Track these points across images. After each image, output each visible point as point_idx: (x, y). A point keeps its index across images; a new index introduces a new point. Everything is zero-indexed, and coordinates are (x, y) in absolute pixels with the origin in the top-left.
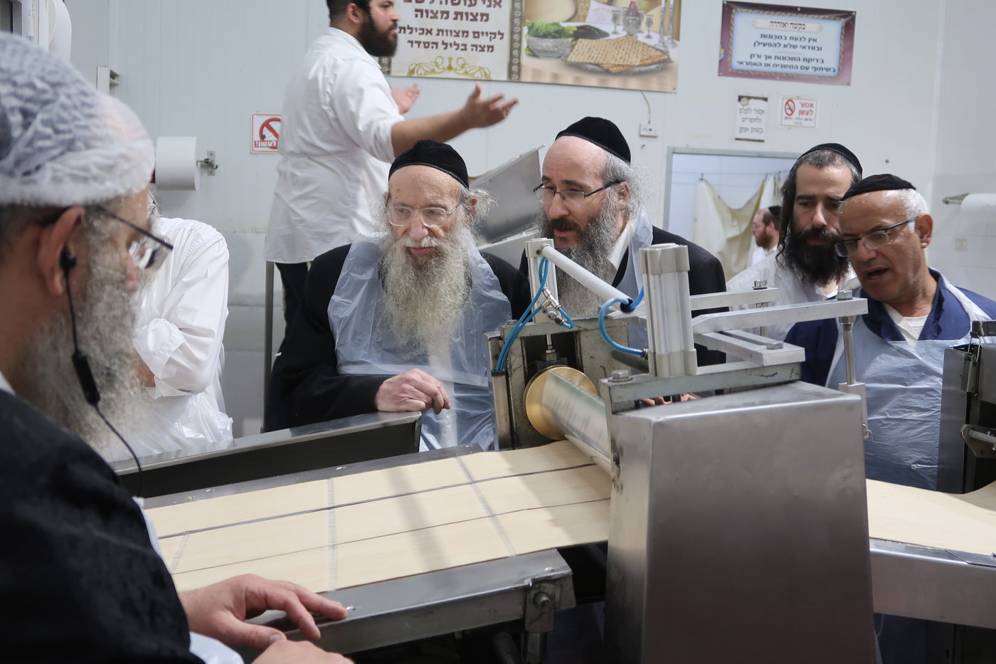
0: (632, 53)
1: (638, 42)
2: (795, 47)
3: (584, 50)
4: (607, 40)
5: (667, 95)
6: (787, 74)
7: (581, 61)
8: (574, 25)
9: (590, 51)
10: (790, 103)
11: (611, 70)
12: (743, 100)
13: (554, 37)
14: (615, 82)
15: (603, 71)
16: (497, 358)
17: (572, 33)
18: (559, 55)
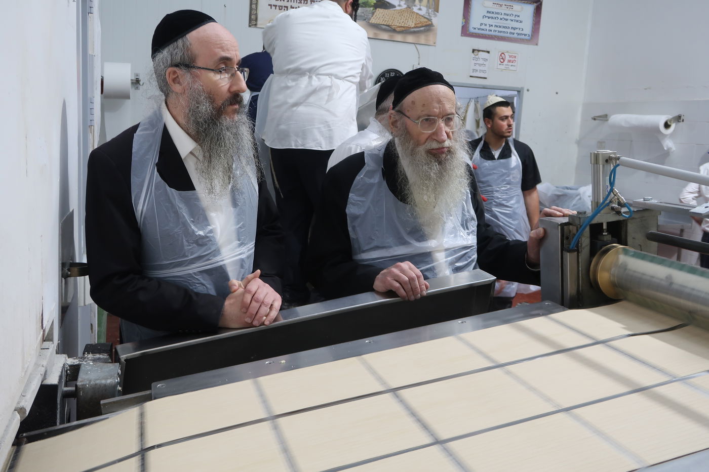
0: (409, 19)
1: (413, 12)
2: (507, 20)
3: (380, 16)
4: (394, 10)
5: (430, 47)
6: (501, 37)
7: (378, 23)
9: (384, 17)
10: (503, 55)
11: (396, 29)
12: (475, 52)
14: (399, 37)
15: (391, 30)
16: (567, 238)
17: (372, 4)
18: (364, 18)
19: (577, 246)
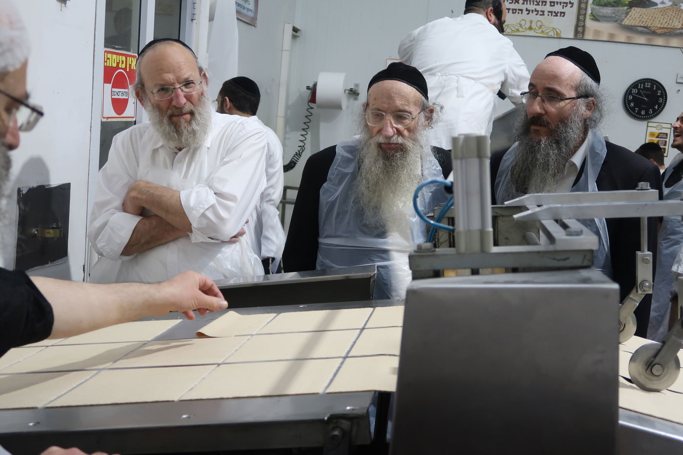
0: (675, 19)
3: (636, 16)
4: (655, 9)
7: (633, 25)
9: (641, 17)
11: (657, 31)
13: (613, 6)
14: (660, 41)
15: (650, 32)
17: (627, 2)
18: (616, 20)
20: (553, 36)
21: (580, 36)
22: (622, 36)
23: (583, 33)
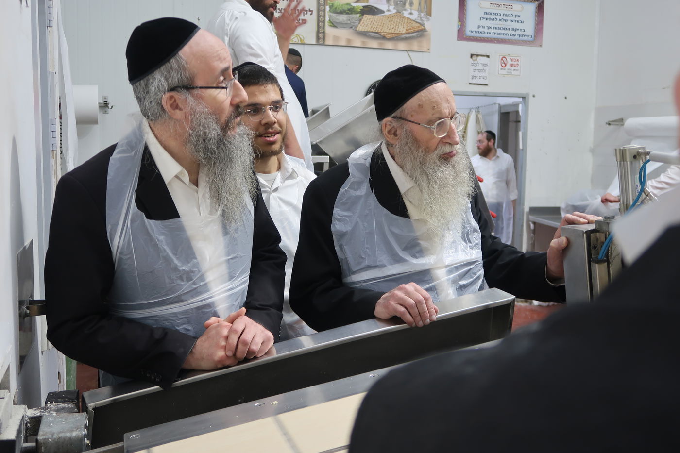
0: (400, 25)
1: (404, 17)
2: (506, 21)
3: (368, 23)
4: (383, 16)
5: (424, 53)
6: (501, 39)
7: (366, 30)
8: (360, 5)
9: (372, 23)
10: (504, 59)
11: (386, 36)
12: (473, 57)
13: (347, 13)
14: (389, 45)
15: (381, 37)
16: (595, 247)
17: (359, 10)
18: (351, 26)
19: (607, 256)
20: (297, 43)
21: (322, 42)
22: (358, 41)
23: (324, 39)
